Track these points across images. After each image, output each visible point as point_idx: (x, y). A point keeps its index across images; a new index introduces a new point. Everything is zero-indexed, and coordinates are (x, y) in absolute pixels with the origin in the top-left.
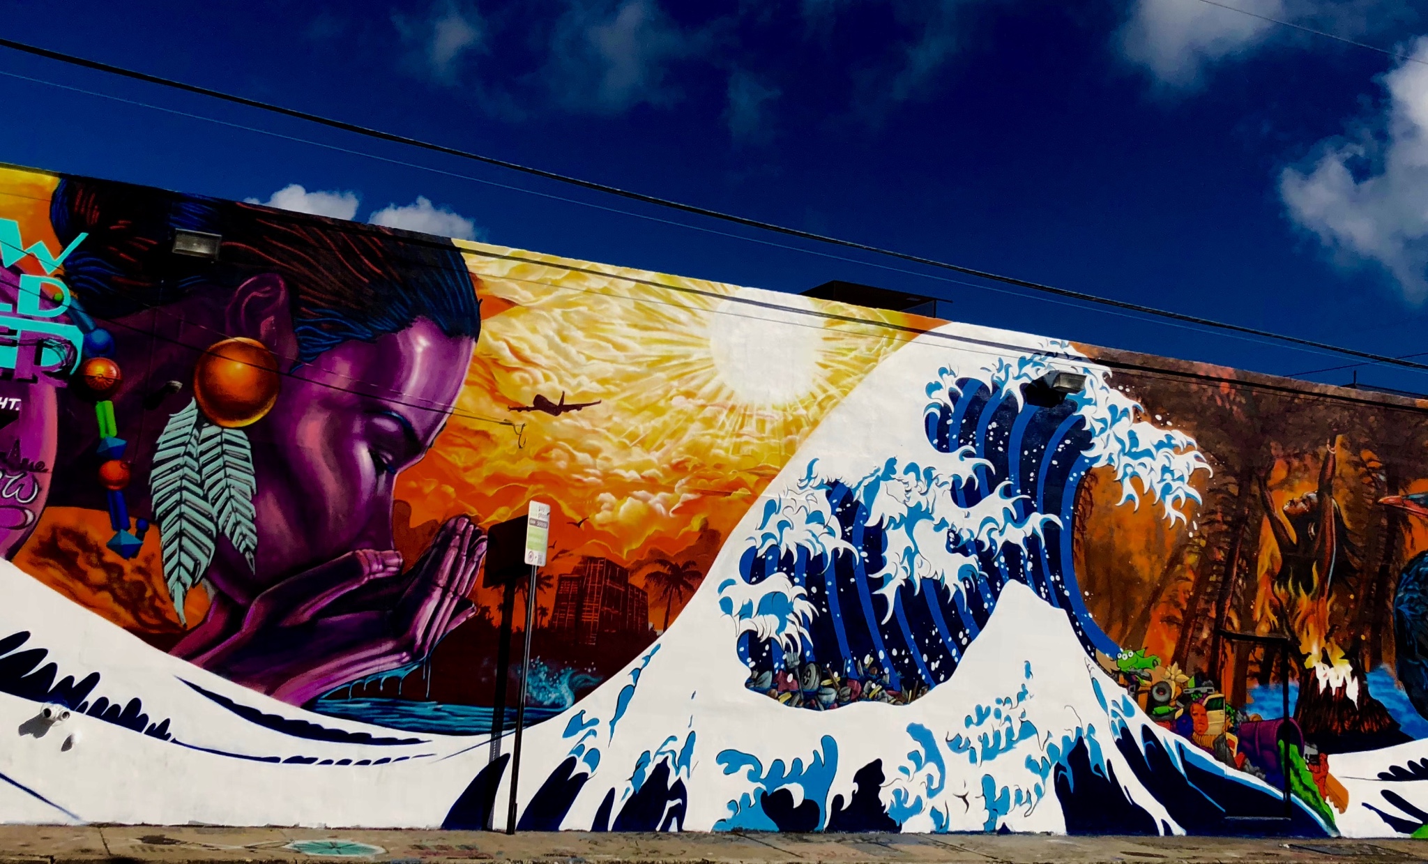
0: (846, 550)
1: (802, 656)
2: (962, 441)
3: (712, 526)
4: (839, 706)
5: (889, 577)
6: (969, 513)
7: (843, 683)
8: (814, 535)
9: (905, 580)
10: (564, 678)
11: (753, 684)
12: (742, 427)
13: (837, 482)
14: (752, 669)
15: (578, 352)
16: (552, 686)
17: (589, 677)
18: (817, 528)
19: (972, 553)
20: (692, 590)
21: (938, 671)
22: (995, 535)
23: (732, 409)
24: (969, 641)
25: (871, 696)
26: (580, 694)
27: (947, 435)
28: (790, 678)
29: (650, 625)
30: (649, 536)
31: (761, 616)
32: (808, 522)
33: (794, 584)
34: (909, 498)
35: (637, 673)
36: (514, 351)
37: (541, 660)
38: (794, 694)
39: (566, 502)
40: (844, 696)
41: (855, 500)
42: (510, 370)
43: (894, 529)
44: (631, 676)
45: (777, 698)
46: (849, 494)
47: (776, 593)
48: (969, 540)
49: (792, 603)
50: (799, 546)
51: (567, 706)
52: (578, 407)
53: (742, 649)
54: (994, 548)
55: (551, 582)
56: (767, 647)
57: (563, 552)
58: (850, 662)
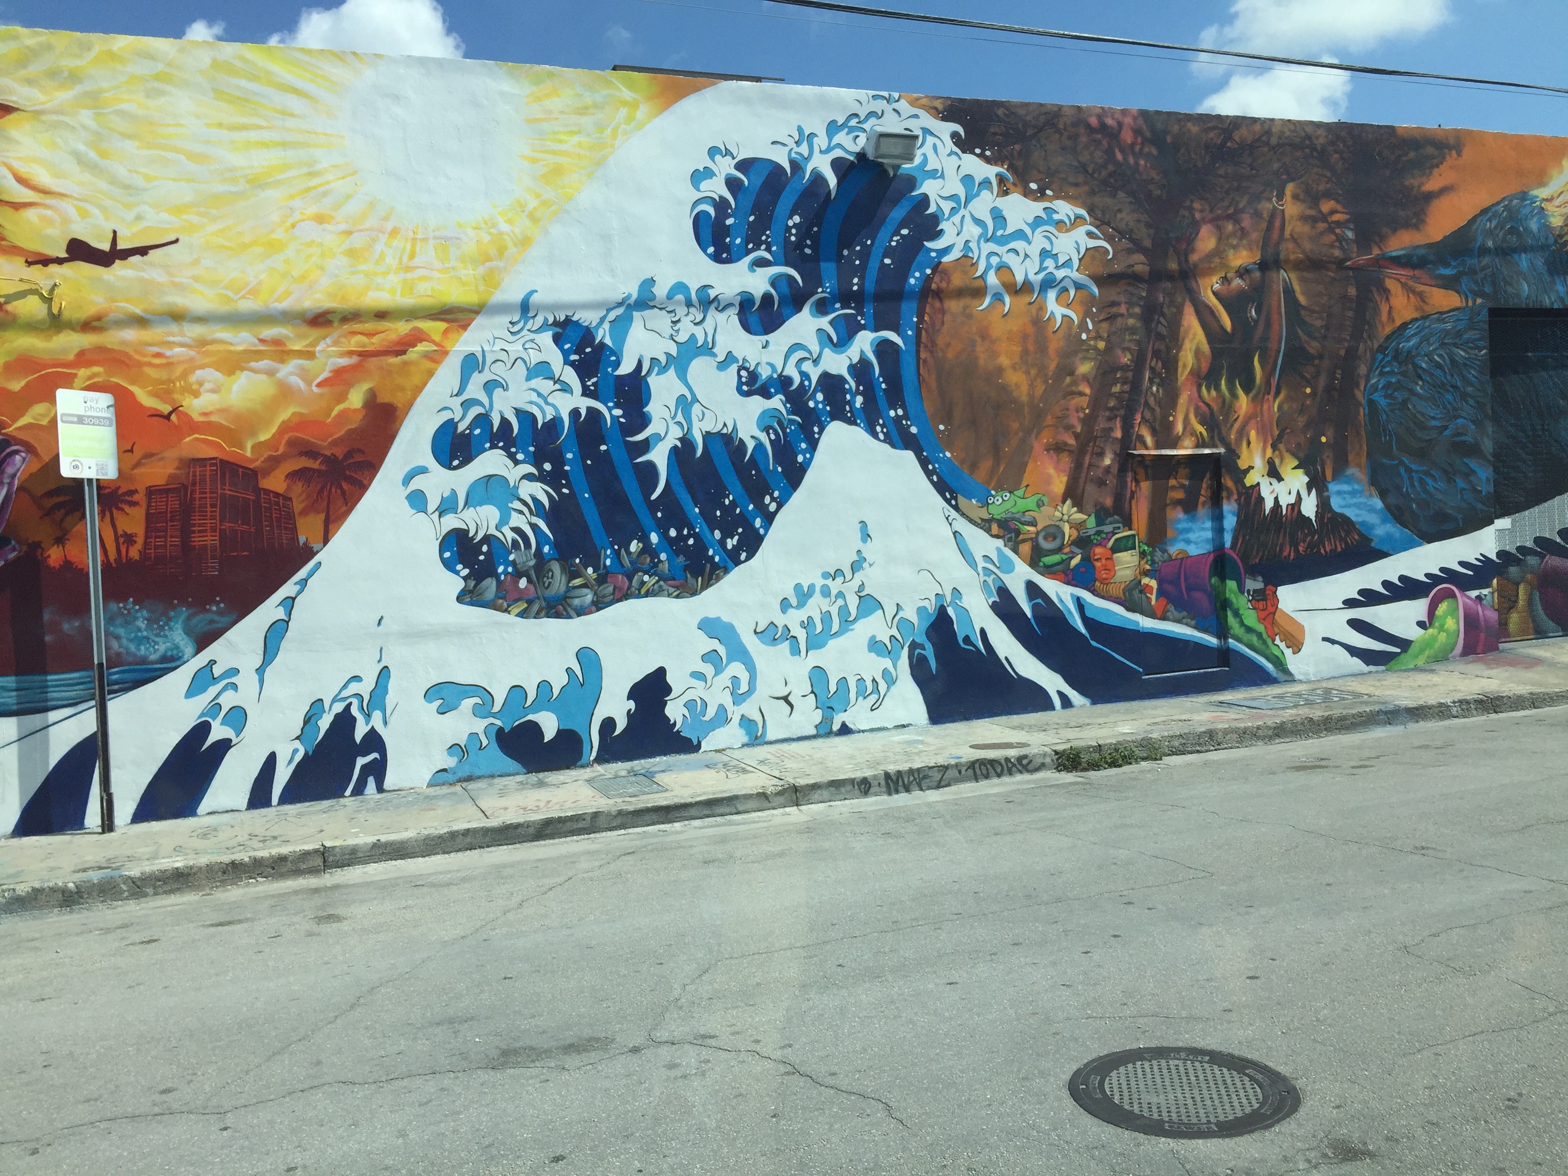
0: (590, 410)
1: (539, 552)
2: (750, 246)
3: (384, 398)
4: (599, 609)
5: (659, 438)
6: (767, 341)
7: (602, 580)
8: (539, 395)
9: (680, 439)
10: (177, 622)
11: (467, 597)
12: (412, 256)
13: (568, 320)
14: (465, 578)
15: (130, 171)
16: (158, 635)
17: (216, 618)
18: (546, 386)
19: (776, 393)
20: (363, 488)
21: (737, 549)
22: (807, 366)
23: (395, 232)
24: (780, 506)
25: (643, 591)
26: (203, 642)
27: (728, 240)
28: (523, 583)
29: (302, 539)
30: (283, 422)
31: (472, 509)
32: (528, 379)
33: (516, 462)
34: (678, 331)
35: (289, 603)
36: (22, 181)
37: (135, 603)
38: (530, 602)
39: (142, 387)
40: (604, 596)
41: (597, 342)
42: (17, 206)
43: (657, 374)
44: (281, 609)
45: (506, 611)
46: (587, 335)
47: (491, 476)
48: (770, 378)
49: (516, 488)
50: (519, 412)
51: (186, 657)
52: (143, 251)
53: (447, 555)
54: (806, 383)
55: (136, 497)
56: (485, 548)
57: (148, 456)
58: (609, 552)
